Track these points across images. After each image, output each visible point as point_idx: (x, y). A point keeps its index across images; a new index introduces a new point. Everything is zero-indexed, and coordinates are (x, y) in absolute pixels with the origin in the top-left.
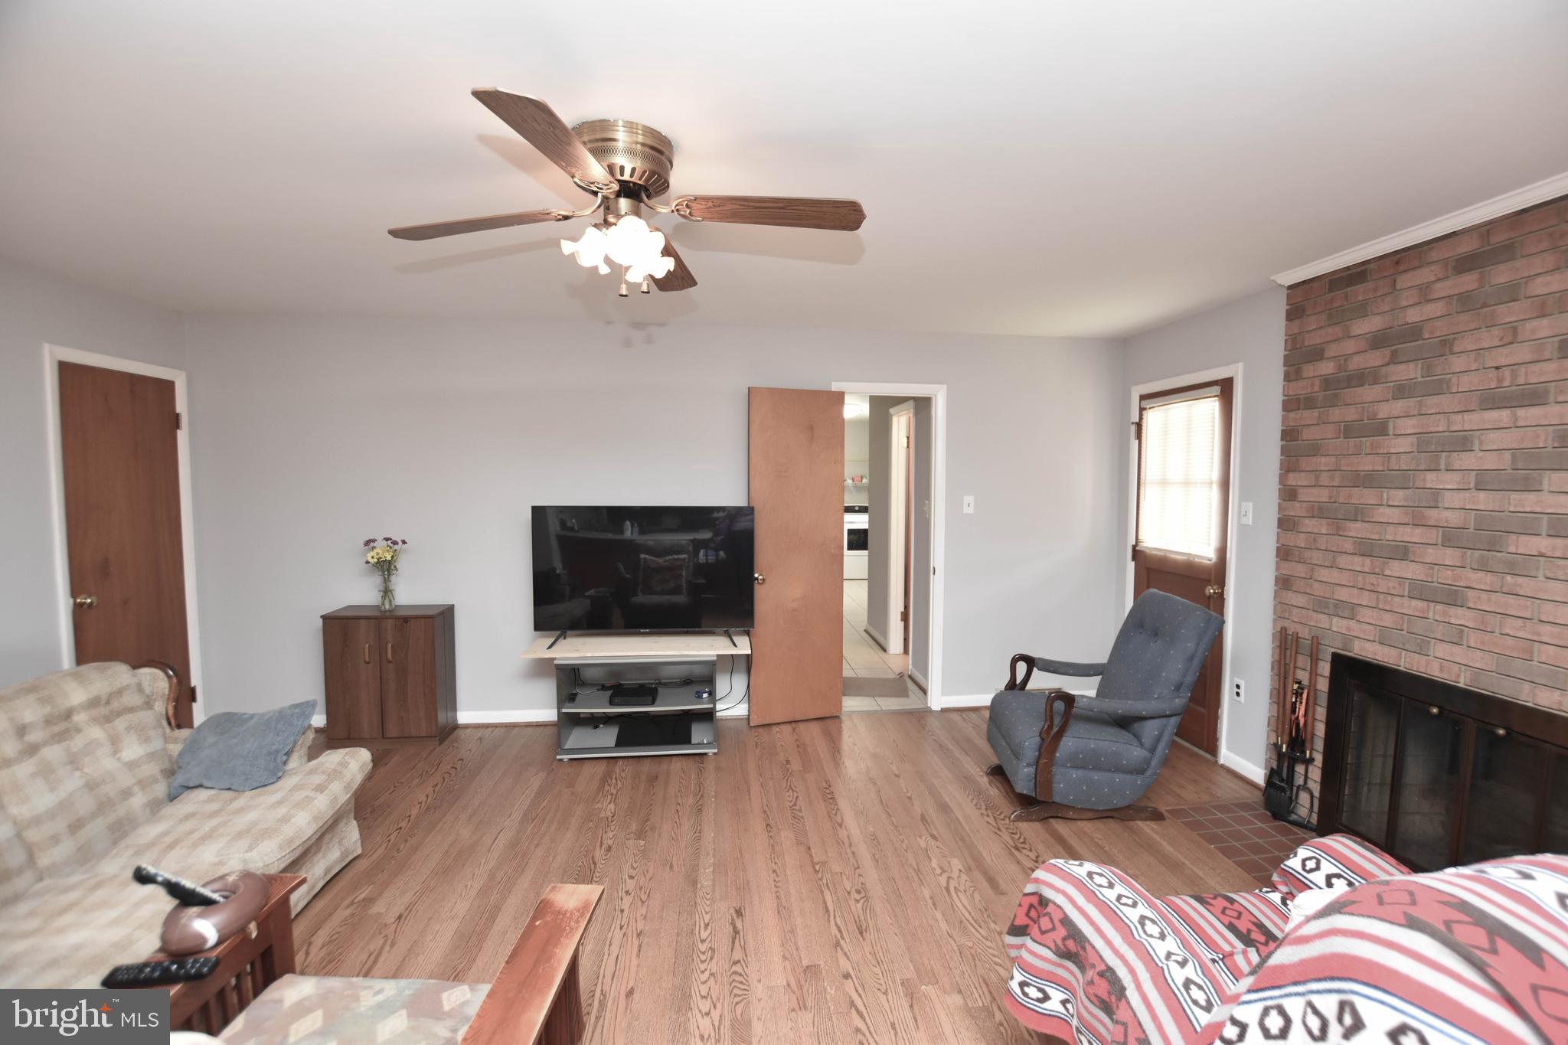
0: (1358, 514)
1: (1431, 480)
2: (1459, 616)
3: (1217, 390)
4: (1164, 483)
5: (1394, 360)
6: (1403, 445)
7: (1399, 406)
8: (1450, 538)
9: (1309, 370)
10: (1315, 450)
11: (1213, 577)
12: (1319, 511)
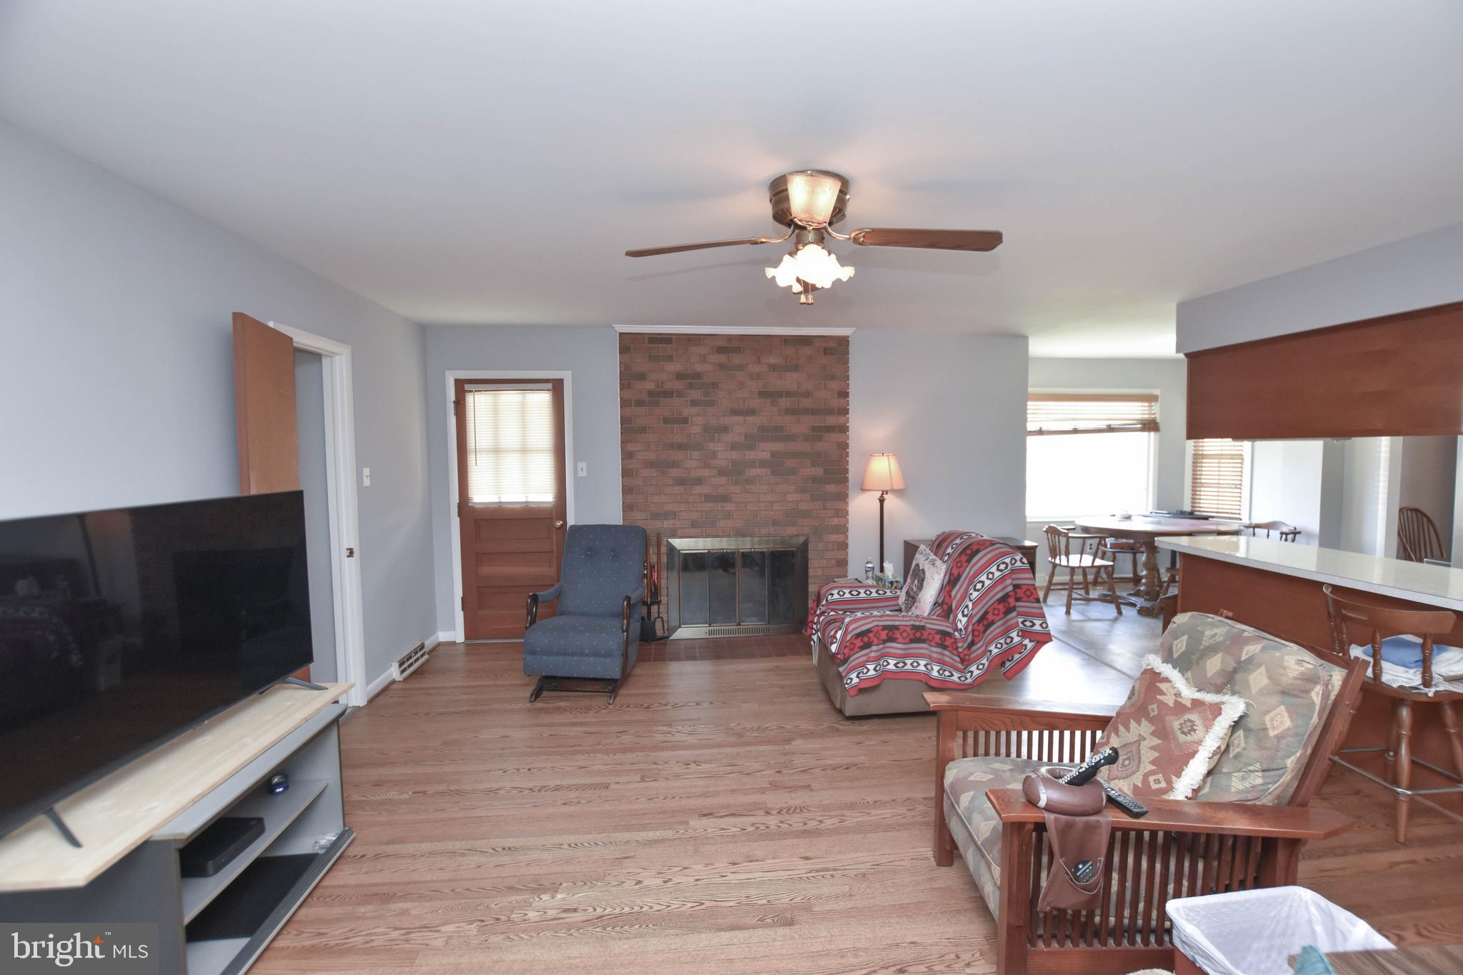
0: (674, 464)
1: (711, 446)
2: (729, 507)
3: (550, 386)
4: (497, 451)
5: (691, 386)
6: (696, 430)
7: (694, 410)
8: (721, 472)
9: (638, 385)
10: (643, 430)
11: (554, 516)
12: (650, 464)
